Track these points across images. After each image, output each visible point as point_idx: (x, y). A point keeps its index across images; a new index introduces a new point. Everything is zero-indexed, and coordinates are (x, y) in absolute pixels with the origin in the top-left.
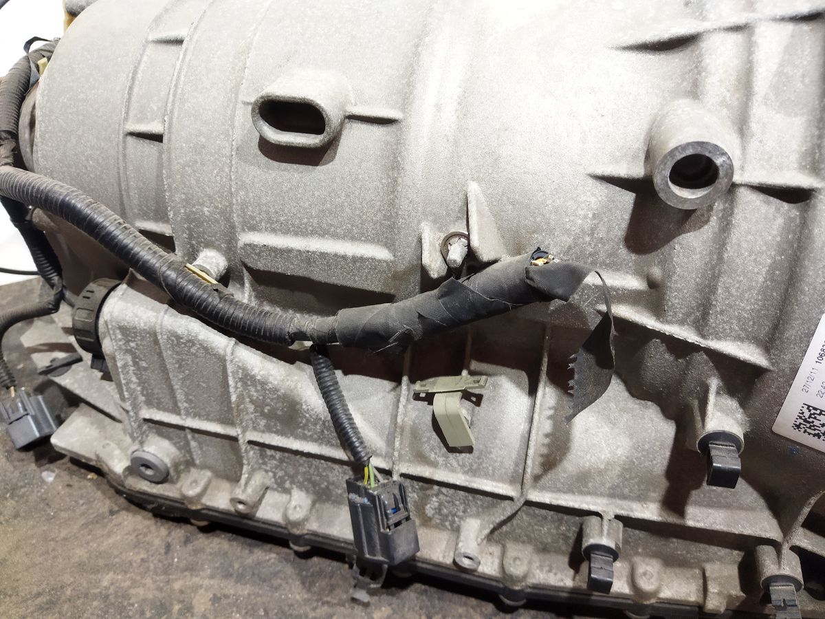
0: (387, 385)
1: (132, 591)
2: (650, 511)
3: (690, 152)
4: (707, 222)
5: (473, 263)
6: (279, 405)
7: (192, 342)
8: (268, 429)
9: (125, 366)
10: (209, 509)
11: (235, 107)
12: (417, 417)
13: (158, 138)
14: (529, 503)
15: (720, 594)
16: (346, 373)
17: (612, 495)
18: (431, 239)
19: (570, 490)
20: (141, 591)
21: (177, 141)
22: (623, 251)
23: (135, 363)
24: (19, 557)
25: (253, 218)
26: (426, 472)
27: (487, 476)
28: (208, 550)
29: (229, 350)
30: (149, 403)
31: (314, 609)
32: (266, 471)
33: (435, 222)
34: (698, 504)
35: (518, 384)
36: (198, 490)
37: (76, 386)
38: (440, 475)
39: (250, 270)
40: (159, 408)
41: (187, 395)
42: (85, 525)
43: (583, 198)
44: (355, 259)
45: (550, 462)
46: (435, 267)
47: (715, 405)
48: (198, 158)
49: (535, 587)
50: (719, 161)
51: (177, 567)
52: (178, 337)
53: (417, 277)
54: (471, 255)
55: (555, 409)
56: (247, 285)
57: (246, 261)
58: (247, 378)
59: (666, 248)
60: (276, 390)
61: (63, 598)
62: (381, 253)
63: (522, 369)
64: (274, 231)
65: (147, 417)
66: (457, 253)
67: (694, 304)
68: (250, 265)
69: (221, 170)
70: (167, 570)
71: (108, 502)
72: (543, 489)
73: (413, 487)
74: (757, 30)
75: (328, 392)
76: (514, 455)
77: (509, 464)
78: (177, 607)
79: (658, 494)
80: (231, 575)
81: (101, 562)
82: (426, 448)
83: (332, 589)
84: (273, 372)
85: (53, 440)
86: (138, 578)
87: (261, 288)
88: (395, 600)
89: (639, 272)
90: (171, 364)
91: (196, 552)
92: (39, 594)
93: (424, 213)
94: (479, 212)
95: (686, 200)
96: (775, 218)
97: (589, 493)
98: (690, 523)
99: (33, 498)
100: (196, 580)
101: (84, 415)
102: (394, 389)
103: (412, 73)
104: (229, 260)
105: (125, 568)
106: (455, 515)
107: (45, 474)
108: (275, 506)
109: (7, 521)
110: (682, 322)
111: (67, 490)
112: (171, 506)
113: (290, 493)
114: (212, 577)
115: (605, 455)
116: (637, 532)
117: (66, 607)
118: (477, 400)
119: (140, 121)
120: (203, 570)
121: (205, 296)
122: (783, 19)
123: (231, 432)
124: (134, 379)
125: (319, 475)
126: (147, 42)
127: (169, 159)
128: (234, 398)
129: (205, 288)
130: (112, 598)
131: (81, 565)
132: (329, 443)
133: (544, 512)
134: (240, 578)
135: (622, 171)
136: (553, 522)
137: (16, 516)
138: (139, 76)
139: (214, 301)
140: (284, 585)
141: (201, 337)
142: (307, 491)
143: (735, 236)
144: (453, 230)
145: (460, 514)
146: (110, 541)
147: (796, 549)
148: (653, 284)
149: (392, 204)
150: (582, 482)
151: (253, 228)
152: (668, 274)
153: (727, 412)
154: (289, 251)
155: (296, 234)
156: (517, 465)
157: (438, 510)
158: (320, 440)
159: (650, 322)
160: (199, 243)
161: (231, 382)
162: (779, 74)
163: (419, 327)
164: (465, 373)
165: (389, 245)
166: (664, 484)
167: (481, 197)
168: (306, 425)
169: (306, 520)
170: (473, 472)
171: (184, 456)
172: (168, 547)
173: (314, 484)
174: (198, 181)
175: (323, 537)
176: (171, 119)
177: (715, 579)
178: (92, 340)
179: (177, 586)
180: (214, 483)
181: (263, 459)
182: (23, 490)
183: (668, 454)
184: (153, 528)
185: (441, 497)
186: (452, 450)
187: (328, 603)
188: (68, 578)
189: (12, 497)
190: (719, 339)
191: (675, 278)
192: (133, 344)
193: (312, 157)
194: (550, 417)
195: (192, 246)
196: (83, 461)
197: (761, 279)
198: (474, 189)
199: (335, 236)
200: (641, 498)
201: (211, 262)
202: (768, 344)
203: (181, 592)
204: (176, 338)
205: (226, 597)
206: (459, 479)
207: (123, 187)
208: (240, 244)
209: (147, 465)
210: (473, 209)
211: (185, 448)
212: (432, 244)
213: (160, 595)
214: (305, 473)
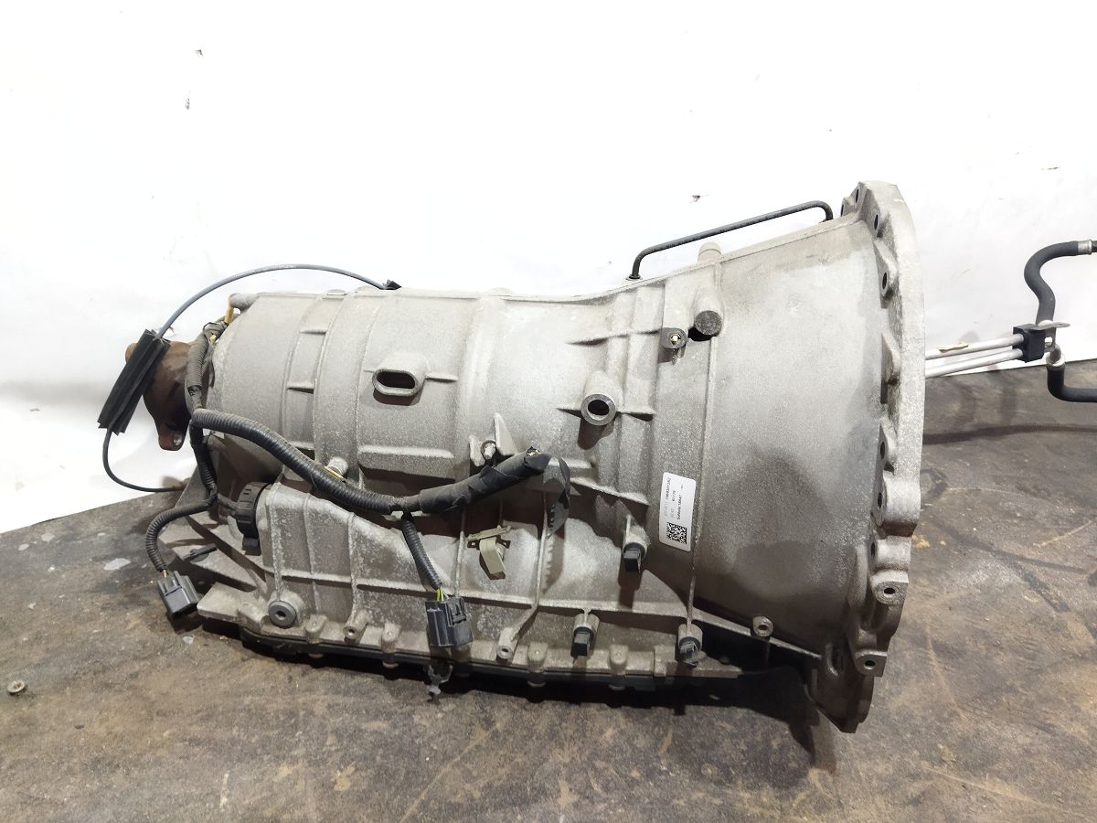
0: (451, 539)
1: (267, 706)
2: (612, 606)
3: (594, 399)
4: (612, 431)
5: (498, 457)
6: (381, 556)
7: (326, 515)
8: (372, 576)
9: (276, 537)
10: (325, 642)
11: (359, 374)
12: (471, 558)
13: (310, 391)
14: (541, 609)
15: (661, 662)
16: (424, 534)
17: (590, 598)
18: (475, 444)
19: (565, 597)
20: (275, 705)
21: (323, 393)
22: (578, 448)
23: (283, 534)
24: (177, 690)
25: (368, 437)
26: (476, 594)
27: (516, 593)
28: (321, 678)
29: (350, 520)
30: (287, 565)
31: (401, 708)
32: (368, 610)
33: (477, 435)
34: (640, 600)
35: (532, 533)
36: (318, 628)
37: (216, 566)
38: (486, 596)
39: (364, 469)
40: (294, 568)
41: (316, 555)
42: (225, 669)
43: (554, 421)
44: (431, 459)
45: (551, 580)
46: (478, 461)
47: (630, 530)
48: (335, 402)
49: (549, 670)
50: (607, 403)
51: (299, 690)
52: (317, 513)
53: (468, 468)
54: (497, 453)
55: (553, 546)
56: (361, 479)
57: (362, 463)
58: (361, 538)
59: (596, 446)
60: (379, 545)
61: (217, 713)
62: (447, 455)
63: (533, 523)
64: (381, 444)
65: (285, 574)
66: (489, 452)
67: (612, 474)
68: (364, 465)
69: (349, 409)
70: (292, 692)
71: (239, 654)
72: (549, 598)
73: (468, 608)
74: (632, 338)
75: (411, 545)
76: (530, 577)
77: (527, 583)
78: (302, 713)
79: (615, 595)
80: (340, 692)
81: (241, 690)
82: (476, 578)
83: (413, 696)
84: (378, 533)
85: (199, 607)
86: (271, 698)
87: (370, 481)
88: (457, 700)
89: (587, 459)
90: (309, 533)
91: (312, 680)
92: (198, 711)
93: (471, 430)
94: (502, 430)
95: (597, 421)
96: (640, 429)
97: (576, 598)
98: (635, 611)
99: (180, 654)
100: (314, 696)
101: (220, 589)
102: (455, 542)
103: (463, 355)
104: (349, 464)
105: (261, 692)
106: (497, 627)
107: (185, 639)
108: (373, 636)
109: (163, 669)
110: (608, 485)
111: (205, 648)
112: (295, 644)
113: (384, 627)
114: (326, 694)
115: (583, 571)
116: (609, 625)
117: (220, 717)
118: (507, 544)
119: (296, 380)
120: (318, 689)
121: (337, 486)
122: (642, 333)
123: (346, 580)
124: (280, 547)
125: (405, 607)
126: (300, 333)
127: (317, 404)
128: (351, 553)
129: (337, 481)
130: (253, 711)
131: (227, 694)
132: (413, 582)
133: (551, 616)
134: (346, 693)
135: (573, 406)
136: (558, 622)
137: (169, 666)
138: (296, 353)
139: (342, 489)
140: (378, 695)
141: (332, 512)
142: (396, 623)
143: (623, 438)
144: (487, 439)
145: (500, 625)
146: (247, 676)
147: (695, 622)
148: (593, 465)
149: (453, 426)
150: (571, 592)
151: (368, 443)
152: (598, 459)
153: (637, 534)
154: (391, 455)
155: (395, 445)
156: (532, 583)
157: (486, 624)
158: (407, 579)
159: (594, 486)
160: (330, 454)
161: (350, 541)
162: (639, 359)
163: (469, 495)
164: (499, 527)
165: (451, 449)
166: (618, 587)
167: (503, 421)
168: (398, 569)
169: (395, 641)
170: (506, 591)
171: (307, 606)
172: (290, 678)
173: (401, 616)
174: (334, 416)
175: (407, 654)
176: (319, 380)
177: (660, 655)
178: (249, 522)
179: (300, 701)
180: (328, 625)
181: (366, 600)
182: (170, 650)
183: (618, 568)
184: (277, 668)
185: (487, 613)
186: (492, 577)
187: (411, 704)
188: (218, 701)
189: (162, 653)
190: (625, 491)
191: (601, 461)
192: (283, 521)
193: (406, 401)
194: (551, 552)
195: (325, 456)
196: (224, 620)
197: (638, 459)
198: (498, 417)
199: (419, 446)
200: (607, 599)
201: (338, 465)
202: (646, 492)
203: (304, 704)
204: (315, 513)
205: (337, 705)
206: (497, 597)
207: (283, 420)
208: (359, 453)
209: (281, 613)
210: (497, 427)
211: (309, 599)
212: (476, 448)
213: (289, 707)
214: (395, 608)
